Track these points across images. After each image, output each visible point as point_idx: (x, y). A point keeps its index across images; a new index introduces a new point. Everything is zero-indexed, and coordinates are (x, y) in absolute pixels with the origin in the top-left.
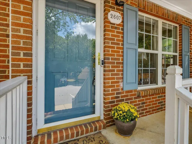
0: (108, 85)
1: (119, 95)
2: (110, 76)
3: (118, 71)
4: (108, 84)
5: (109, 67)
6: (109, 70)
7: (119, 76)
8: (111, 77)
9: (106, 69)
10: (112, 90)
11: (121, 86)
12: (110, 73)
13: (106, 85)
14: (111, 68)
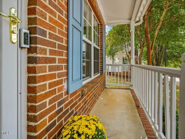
0: (43, 92)
1: (61, 106)
2: (48, 71)
3: (60, 61)
4: (43, 90)
5: (44, 51)
6: (45, 57)
7: (62, 71)
8: (49, 75)
9: (38, 55)
10: (51, 102)
11: (64, 87)
12: (48, 65)
13: (38, 94)
14: (48, 56)
